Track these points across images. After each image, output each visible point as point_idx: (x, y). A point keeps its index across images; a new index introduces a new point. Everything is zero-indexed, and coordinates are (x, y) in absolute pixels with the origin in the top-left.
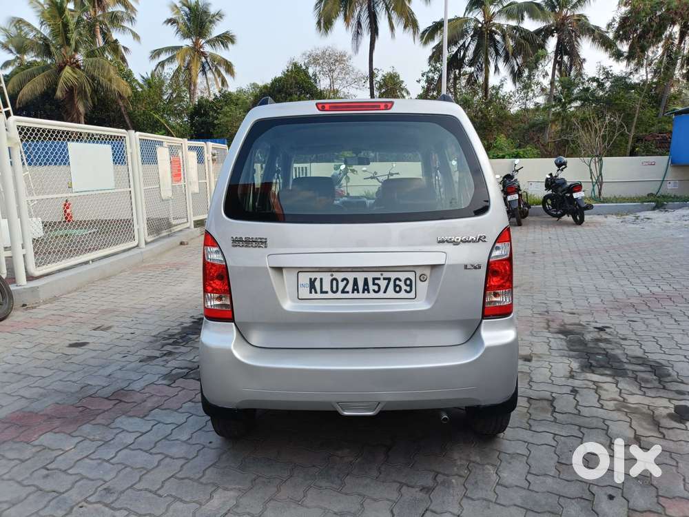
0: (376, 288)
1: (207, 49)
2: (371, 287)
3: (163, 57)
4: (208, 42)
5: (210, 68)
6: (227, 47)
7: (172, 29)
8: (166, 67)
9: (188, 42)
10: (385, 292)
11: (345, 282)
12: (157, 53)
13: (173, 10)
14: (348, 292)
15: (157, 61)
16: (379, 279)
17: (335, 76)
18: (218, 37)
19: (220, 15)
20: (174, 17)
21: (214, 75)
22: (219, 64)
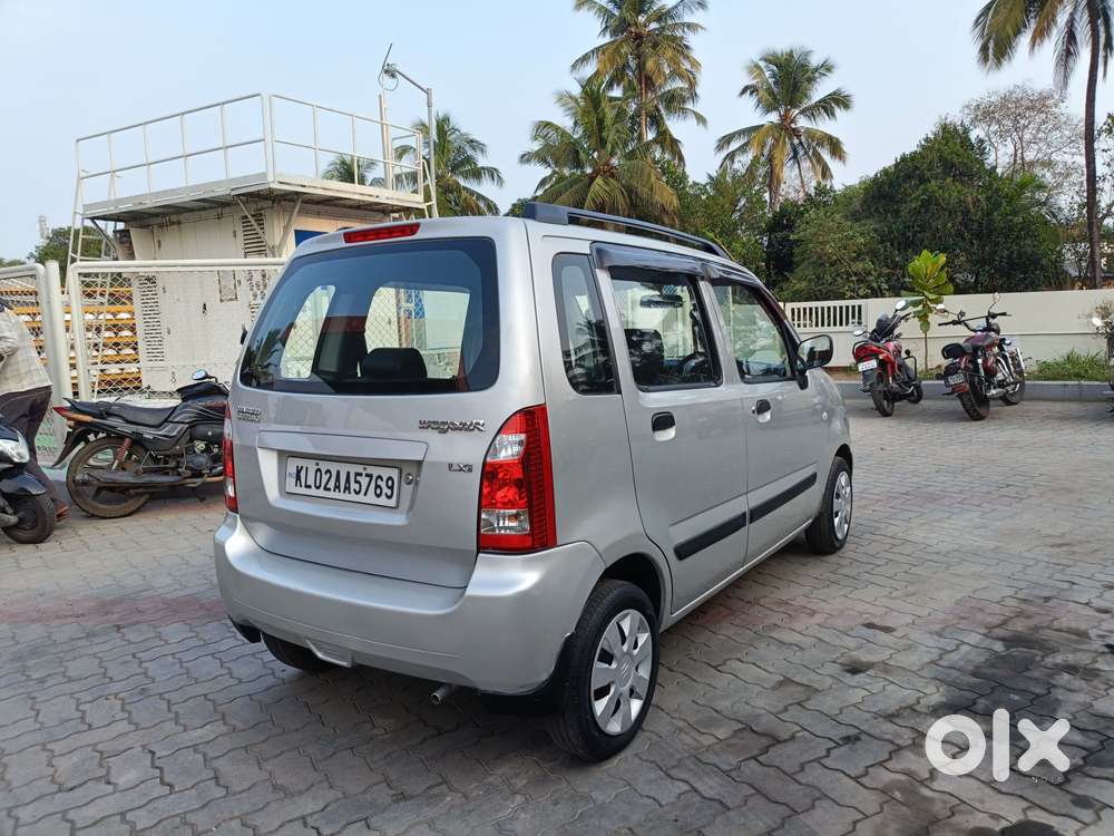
0: (357, 487)
1: (803, 123)
2: (354, 486)
3: (734, 145)
4: (802, 112)
5: (806, 153)
6: (833, 114)
7: (750, 101)
8: (736, 160)
9: (774, 117)
10: (365, 494)
11: (328, 475)
12: (727, 140)
13: (751, 72)
14: (329, 490)
15: (724, 153)
16: (361, 475)
17: (1027, 136)
18: (820, 102)
19: (827, 68)
20: (754, 82)
21: (811, 161)
22: (820, 144)
